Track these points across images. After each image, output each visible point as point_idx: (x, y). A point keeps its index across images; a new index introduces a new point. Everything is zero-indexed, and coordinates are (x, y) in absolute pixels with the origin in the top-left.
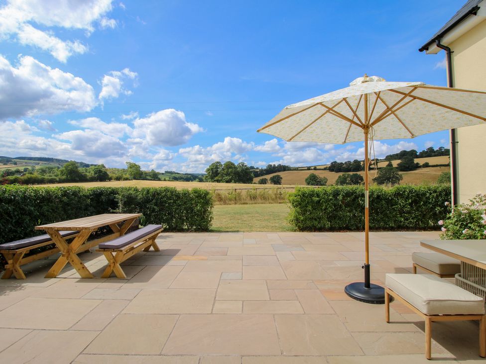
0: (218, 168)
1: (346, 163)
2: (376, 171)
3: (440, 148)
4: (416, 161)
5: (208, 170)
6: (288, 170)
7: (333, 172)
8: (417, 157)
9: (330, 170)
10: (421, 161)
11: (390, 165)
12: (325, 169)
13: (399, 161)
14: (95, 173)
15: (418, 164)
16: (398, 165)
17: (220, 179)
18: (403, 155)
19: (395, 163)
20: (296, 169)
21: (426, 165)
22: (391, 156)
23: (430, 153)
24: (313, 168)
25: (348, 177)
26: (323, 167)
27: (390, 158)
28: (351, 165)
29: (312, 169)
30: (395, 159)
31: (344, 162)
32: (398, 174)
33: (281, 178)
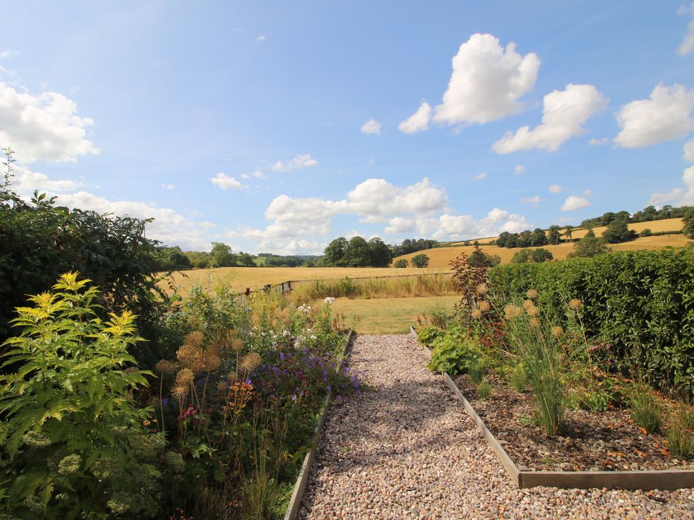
0: (342, 247)
1: (522, 234)
2: (572, 244)
3: (666, 208)
4: (631, 227)
5: (328, 250)
6: (436, 247)
7: (504, 248)
8: (631, 221)
9: (498, 245)
10: (637, 228)
11: (591, 234)
12: (491, 244)
13: (604, 229)
14: (172, 259)
15: (633, 231)
16: (604, 234)
17: (345, 262)
18: (608, 219)
19: (599, 232)
20: (448, 245)
21: (647, 233)
22: (589, 221)
23: (650, 214)
24: (472, 242)
25: (529, 254)
26: (487, 241)
27: (588, 224)
28: (530, 236)
29: (471, 245)
30: (597, 225)
31: (519, 233)
32: (605, 248)
33: (428, 259)
